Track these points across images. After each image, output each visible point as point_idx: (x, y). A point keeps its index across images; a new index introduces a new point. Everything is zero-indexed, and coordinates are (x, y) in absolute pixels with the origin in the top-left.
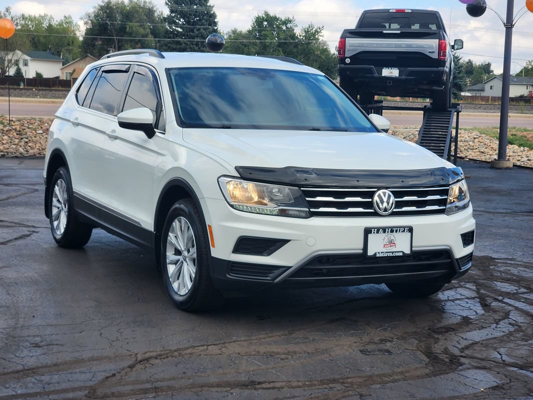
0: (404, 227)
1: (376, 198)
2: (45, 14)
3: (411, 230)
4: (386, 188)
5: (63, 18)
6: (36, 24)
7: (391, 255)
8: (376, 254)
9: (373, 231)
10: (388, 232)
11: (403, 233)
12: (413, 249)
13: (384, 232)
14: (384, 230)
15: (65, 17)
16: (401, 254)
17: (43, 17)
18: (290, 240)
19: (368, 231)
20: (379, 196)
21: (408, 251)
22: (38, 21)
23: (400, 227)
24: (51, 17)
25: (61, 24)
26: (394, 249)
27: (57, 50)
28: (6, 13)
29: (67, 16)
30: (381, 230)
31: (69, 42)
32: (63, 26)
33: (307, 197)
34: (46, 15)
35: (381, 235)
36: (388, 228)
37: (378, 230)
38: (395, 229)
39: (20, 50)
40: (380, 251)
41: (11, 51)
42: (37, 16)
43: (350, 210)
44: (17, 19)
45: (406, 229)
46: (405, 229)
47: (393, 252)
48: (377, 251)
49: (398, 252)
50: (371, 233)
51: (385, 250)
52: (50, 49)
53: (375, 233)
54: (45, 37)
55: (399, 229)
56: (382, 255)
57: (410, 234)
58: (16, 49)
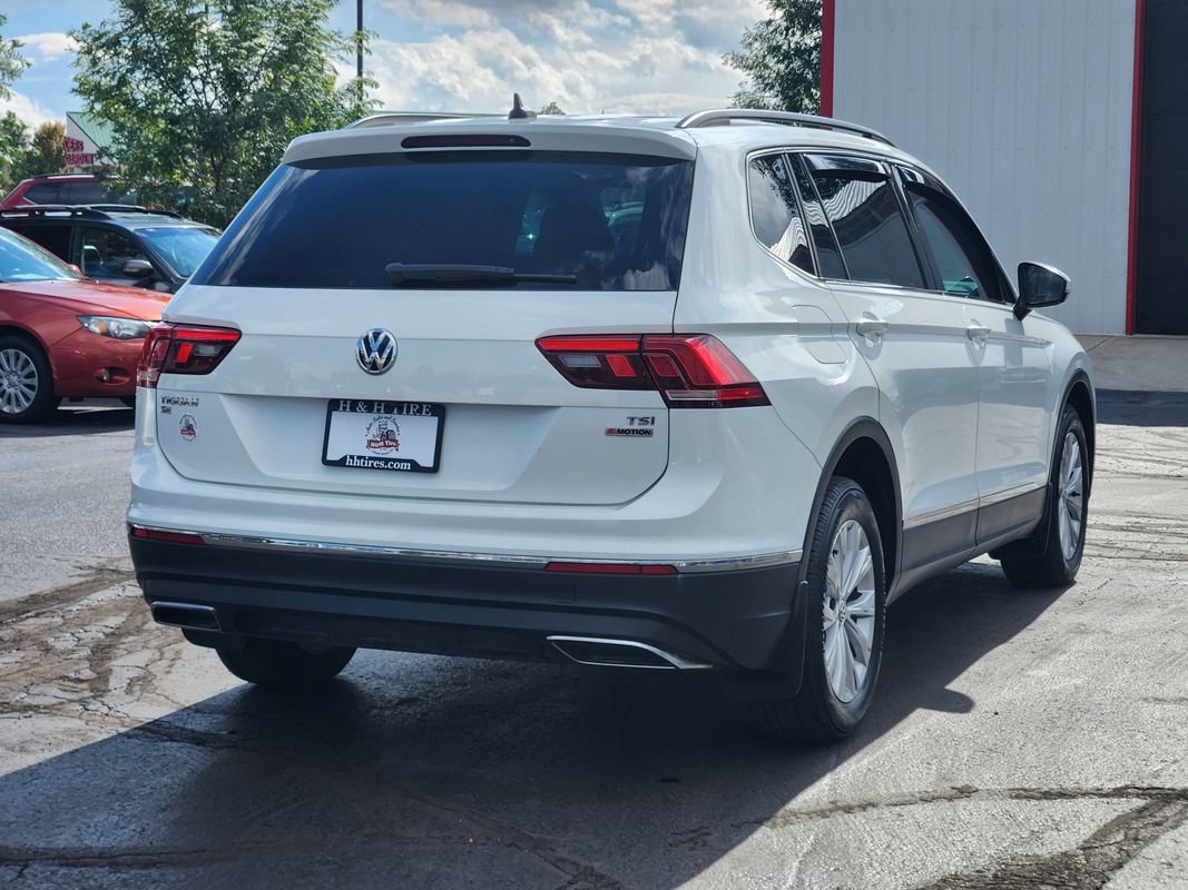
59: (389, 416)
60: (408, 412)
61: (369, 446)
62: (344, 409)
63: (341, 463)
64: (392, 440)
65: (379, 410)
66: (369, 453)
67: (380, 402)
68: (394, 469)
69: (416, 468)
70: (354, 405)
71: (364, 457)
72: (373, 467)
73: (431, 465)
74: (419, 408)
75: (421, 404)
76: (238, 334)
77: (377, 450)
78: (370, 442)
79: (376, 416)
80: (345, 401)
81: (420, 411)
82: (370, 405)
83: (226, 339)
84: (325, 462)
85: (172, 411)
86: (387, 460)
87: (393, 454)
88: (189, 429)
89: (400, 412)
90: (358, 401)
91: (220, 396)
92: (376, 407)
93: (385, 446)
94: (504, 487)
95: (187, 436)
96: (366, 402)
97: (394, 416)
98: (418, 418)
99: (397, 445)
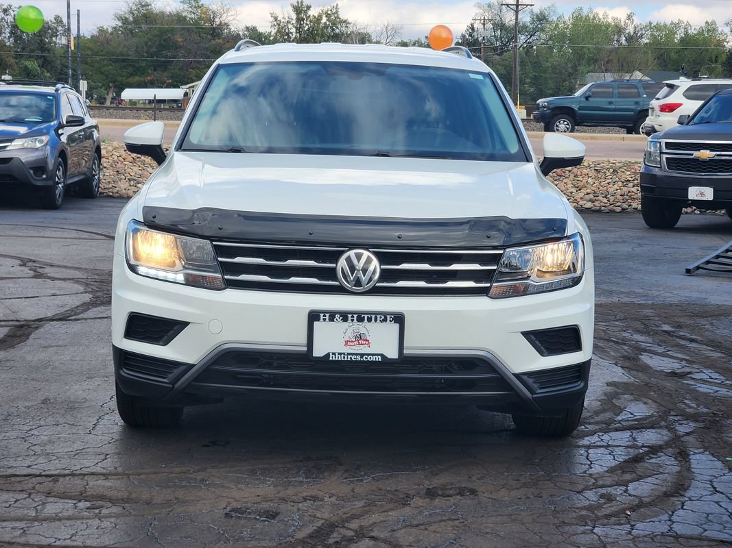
0: (385, 314)
1: (342, 262)
2: (679, 20)
3: (399, 319)
4: (366, 247)
5: (703, 25)
6: (666, 35)
7: (359, 358)
8: (328, 355)
9: (322, 318)
10: (352, 320)
11: (384, 324)
12: (405, 352)
13: (345, 319)
14: (344, 316)
15: (707, 22)
16: (379, 359)
17: (677, 25)
18: (189, 323)
19: (314, 316)
20: (349, 260)
21: (393, 354)
22: (670, 30)
23: (376, 313)
24: (688, 23)
25: (701, 33)
26: (364, 349)
27: (694, 69)
28: (627, 21)
29: (709, 22)
30: (337, 317)
31: (711, 58)
32: (704, 35)
33: (222, 257)
34: (680, 22)
35: (338, 325)
36: (352, 313)
37: (332, 316)
38: (366, 316)
39: (640, 70)
40: (337, 351)
41: (627, 73)
42: (668, 23)
43: (294, 280)
44: (641, 29)
45: (388, 317)
46: (386, 318)
47: (362, 355)
48: (331, 350)
49: (373, 355)
50: (318, 319)
51: (347, 350)
52: (683, 69)
53: (327, 320)
54: (678, 52)
55: (373, 316)
56: (341, 358)
57: (397, 326)
58: (634, 70)
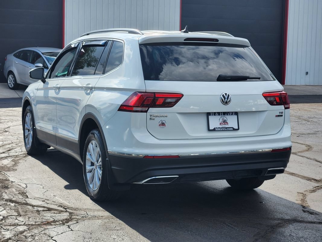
59: (224, 116)
60: (229, 114)
61: (220, 124)
62: (212, 115)
63: (214, 130)
64: (226, 123)
65: (222, 115)
66: (221, 126)
67: (221, 113)
68: (228, 130)
69: (234, 130)
70: (215, 114)
71: (220, 128)
72: (223, 130)
73: (237, 128)
74: (232, 113)
75: (232, 112)
76: (183, 95)
77: (223, 126)
78: (220, 123)
79: (221, 116)
80: (212, 113)
81: (232, 114)
82: (219, 114)
83: (178, 97)
84: (209, 130)
85: (155, 119)
86: (226, 128)
87: (227, 126)
88: (163, 124)
89: (227, 115)
90: (216, 112)
91: (176, 113)
92: (221, 114)
93: (225, 124)
94: (255, 132)
95: (161, 127)
96: (218, 113)
97: (225, 116)
98: (232, 116)
99: (228, 124)
